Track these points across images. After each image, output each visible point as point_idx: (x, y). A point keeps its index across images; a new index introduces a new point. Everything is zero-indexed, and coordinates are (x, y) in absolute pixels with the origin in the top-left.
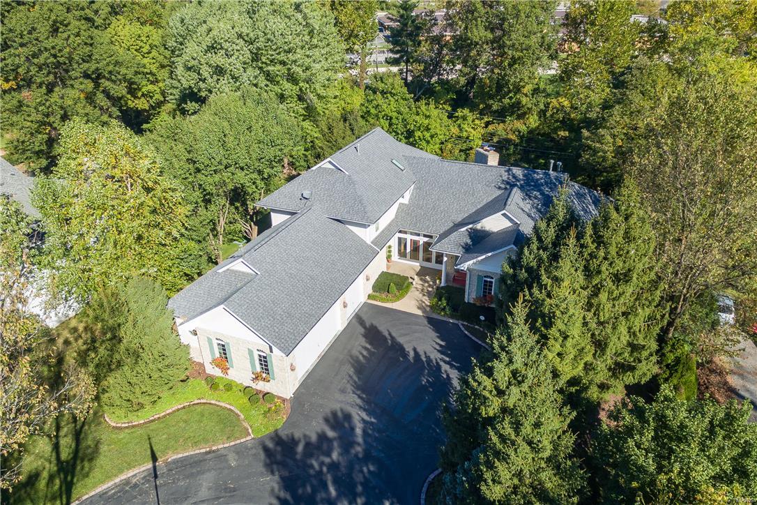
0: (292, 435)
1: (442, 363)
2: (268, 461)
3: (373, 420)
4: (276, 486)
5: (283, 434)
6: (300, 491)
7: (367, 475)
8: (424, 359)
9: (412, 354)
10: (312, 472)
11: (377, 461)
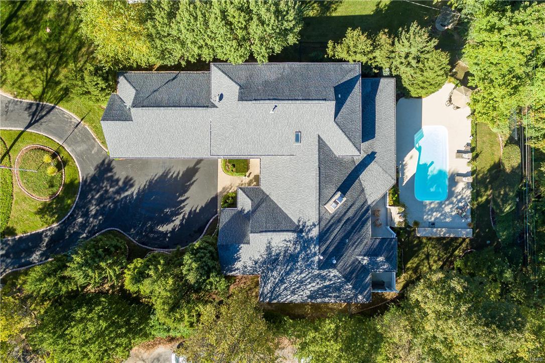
0: (114, 168)
1: (182, 215)
2: (99, 165)
3: (135, 197)
4: (90, 175)
5: (113, 163)
6: (92, 184)
7: (108, 206)
8: (182, 205)
9: (183, 198)
10: (101, 184)
11: (115, 207)
